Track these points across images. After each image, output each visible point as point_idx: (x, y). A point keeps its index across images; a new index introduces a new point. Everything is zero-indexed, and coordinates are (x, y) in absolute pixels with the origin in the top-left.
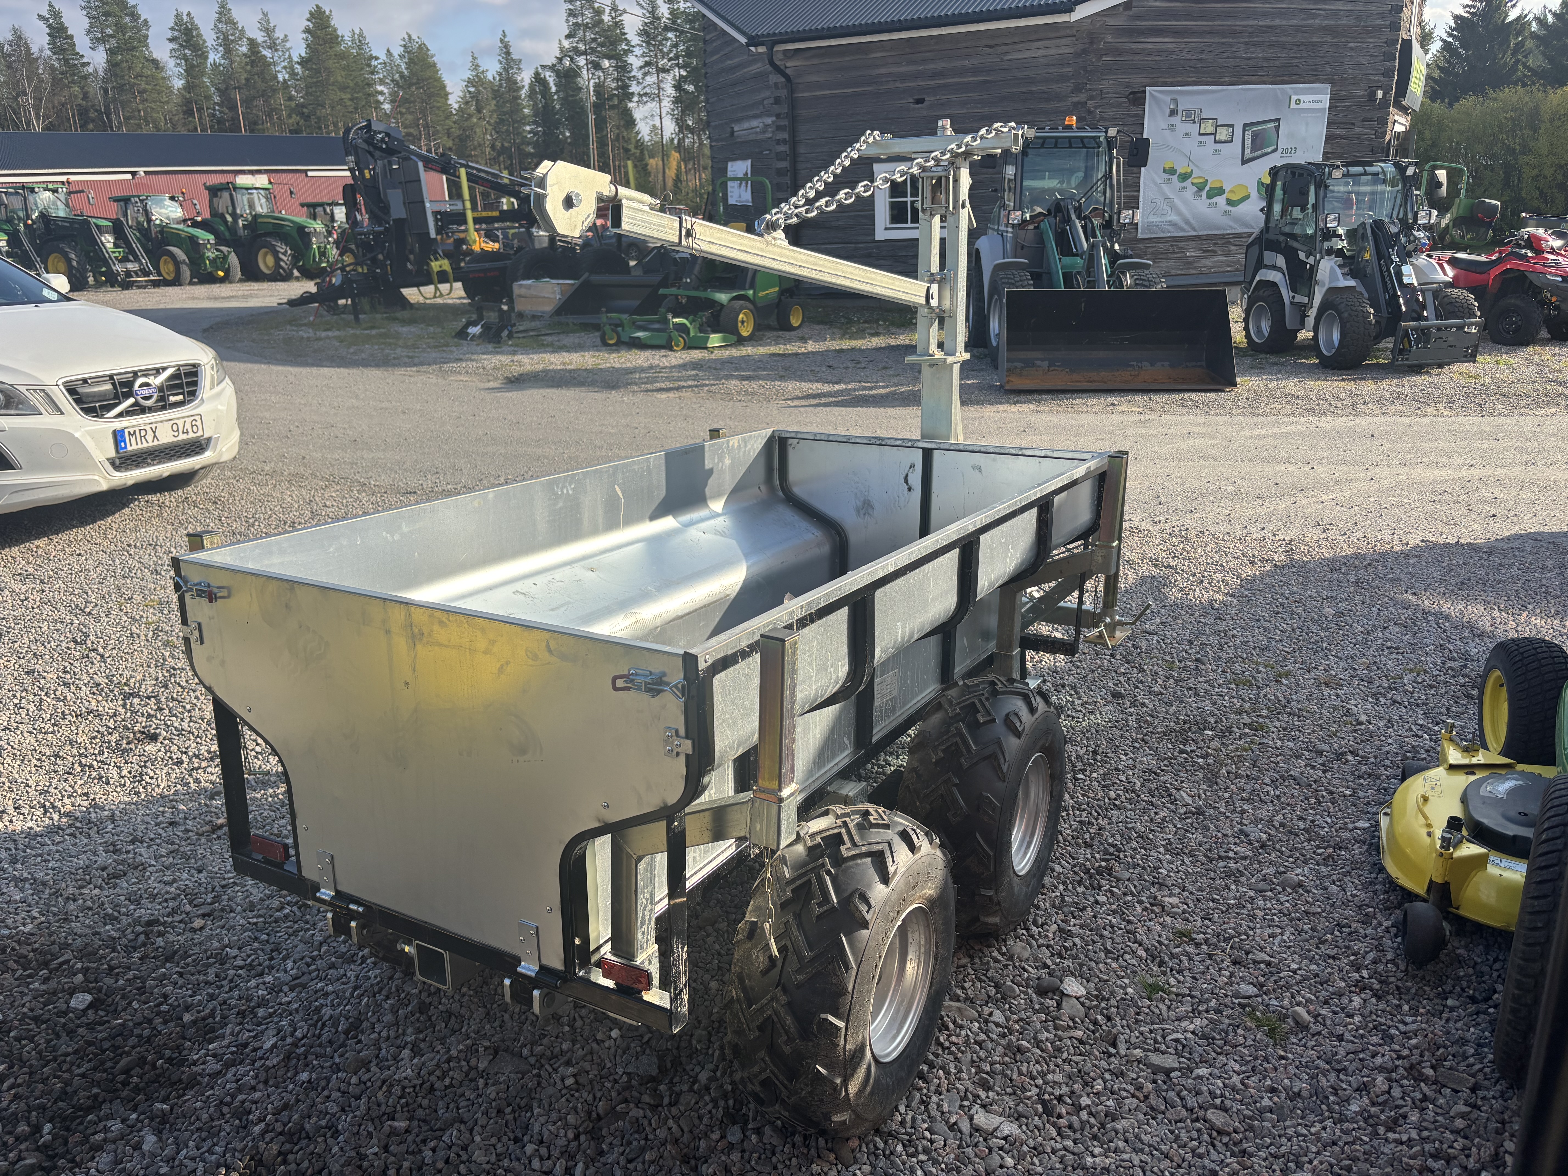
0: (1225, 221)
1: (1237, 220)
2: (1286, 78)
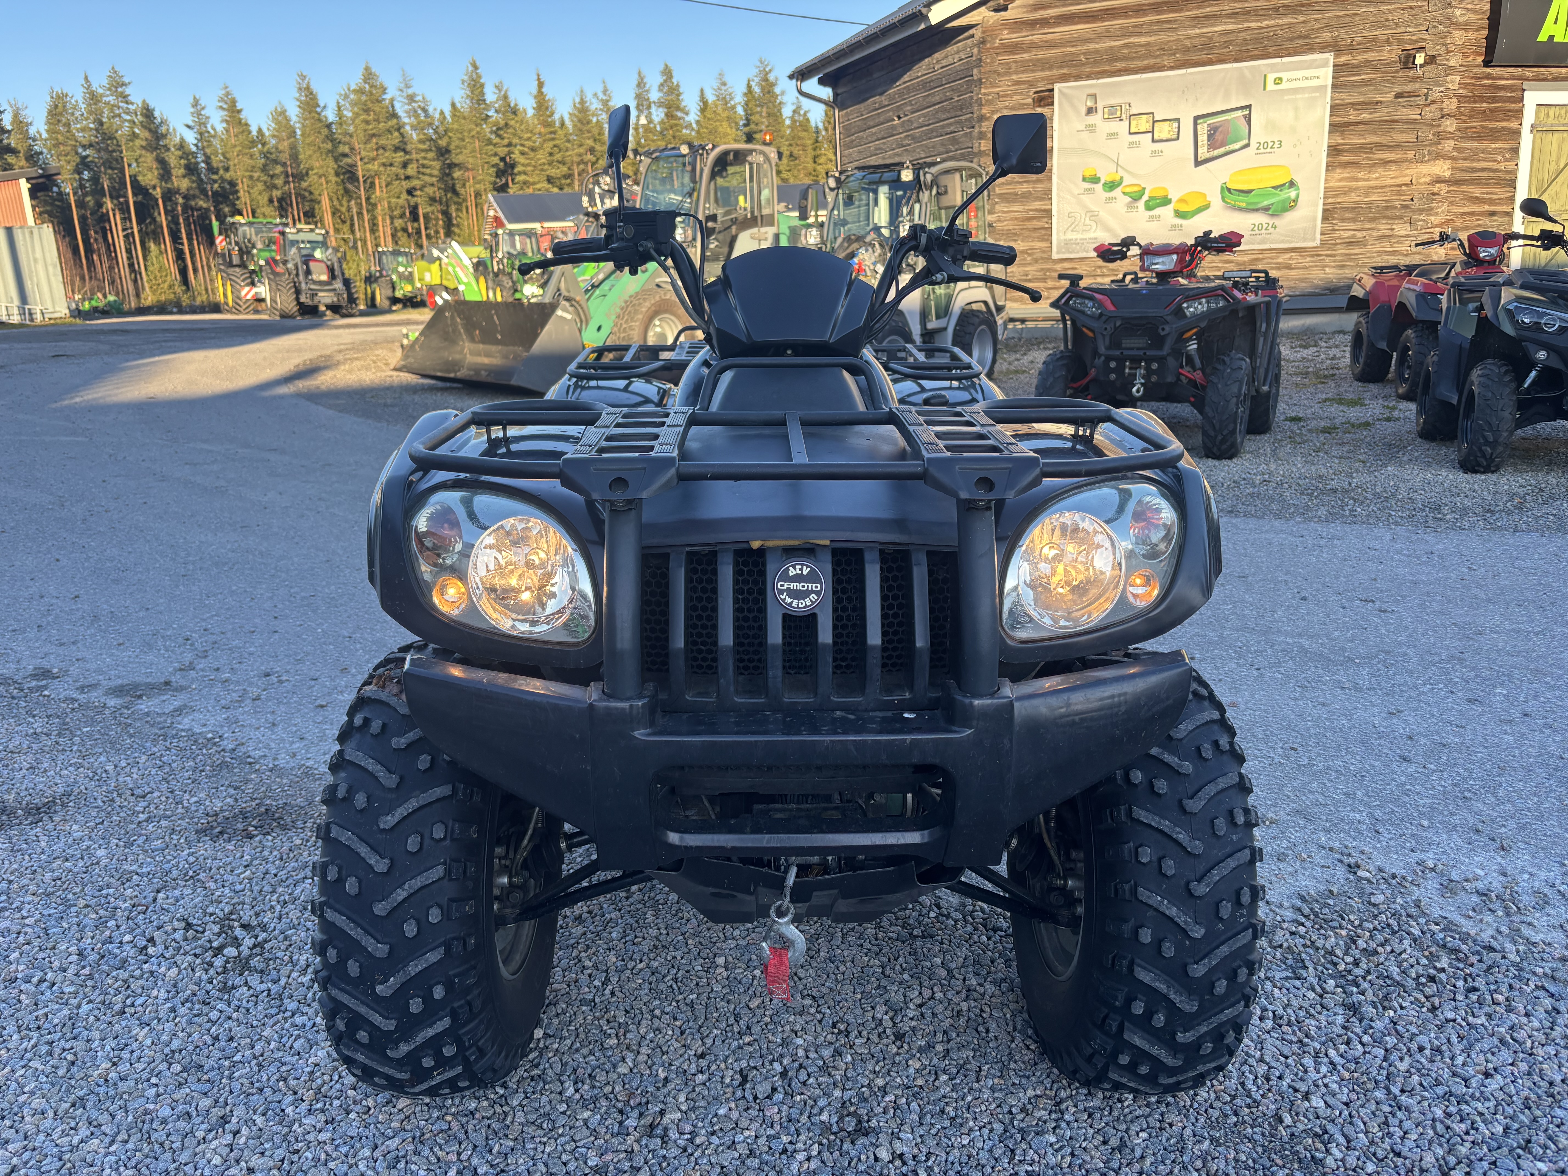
0: (1175, 233)
2: (1258, 53)
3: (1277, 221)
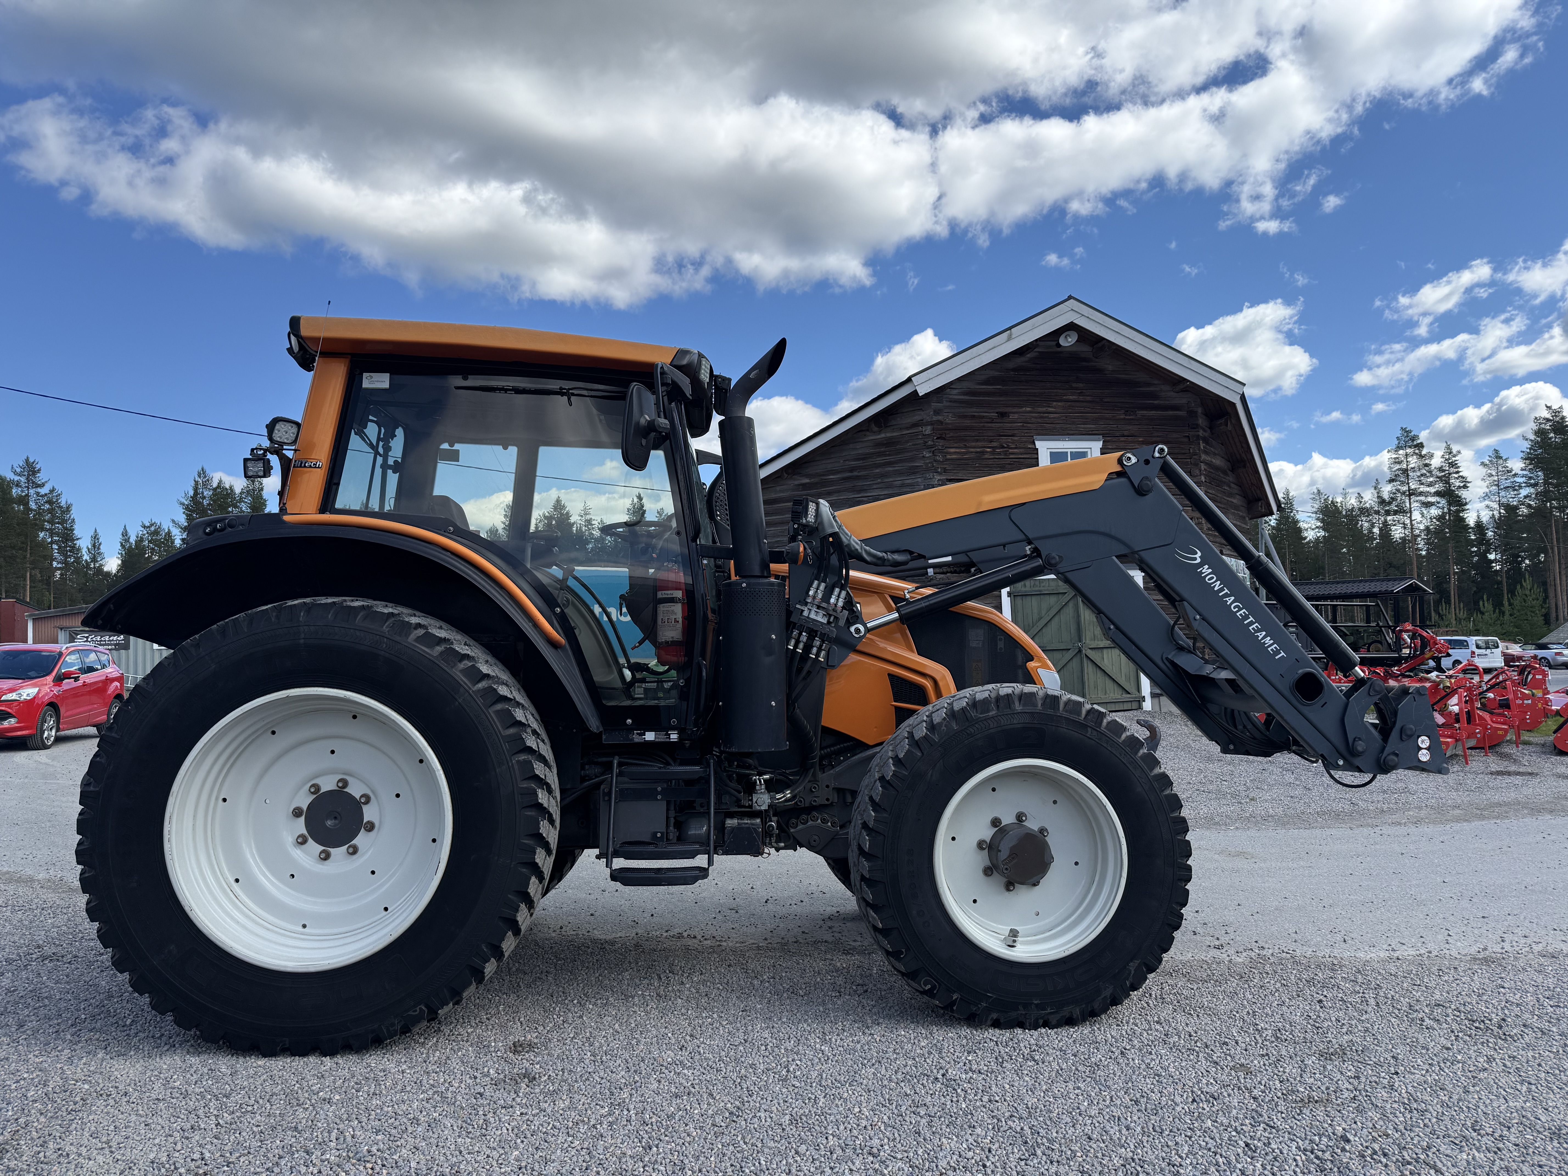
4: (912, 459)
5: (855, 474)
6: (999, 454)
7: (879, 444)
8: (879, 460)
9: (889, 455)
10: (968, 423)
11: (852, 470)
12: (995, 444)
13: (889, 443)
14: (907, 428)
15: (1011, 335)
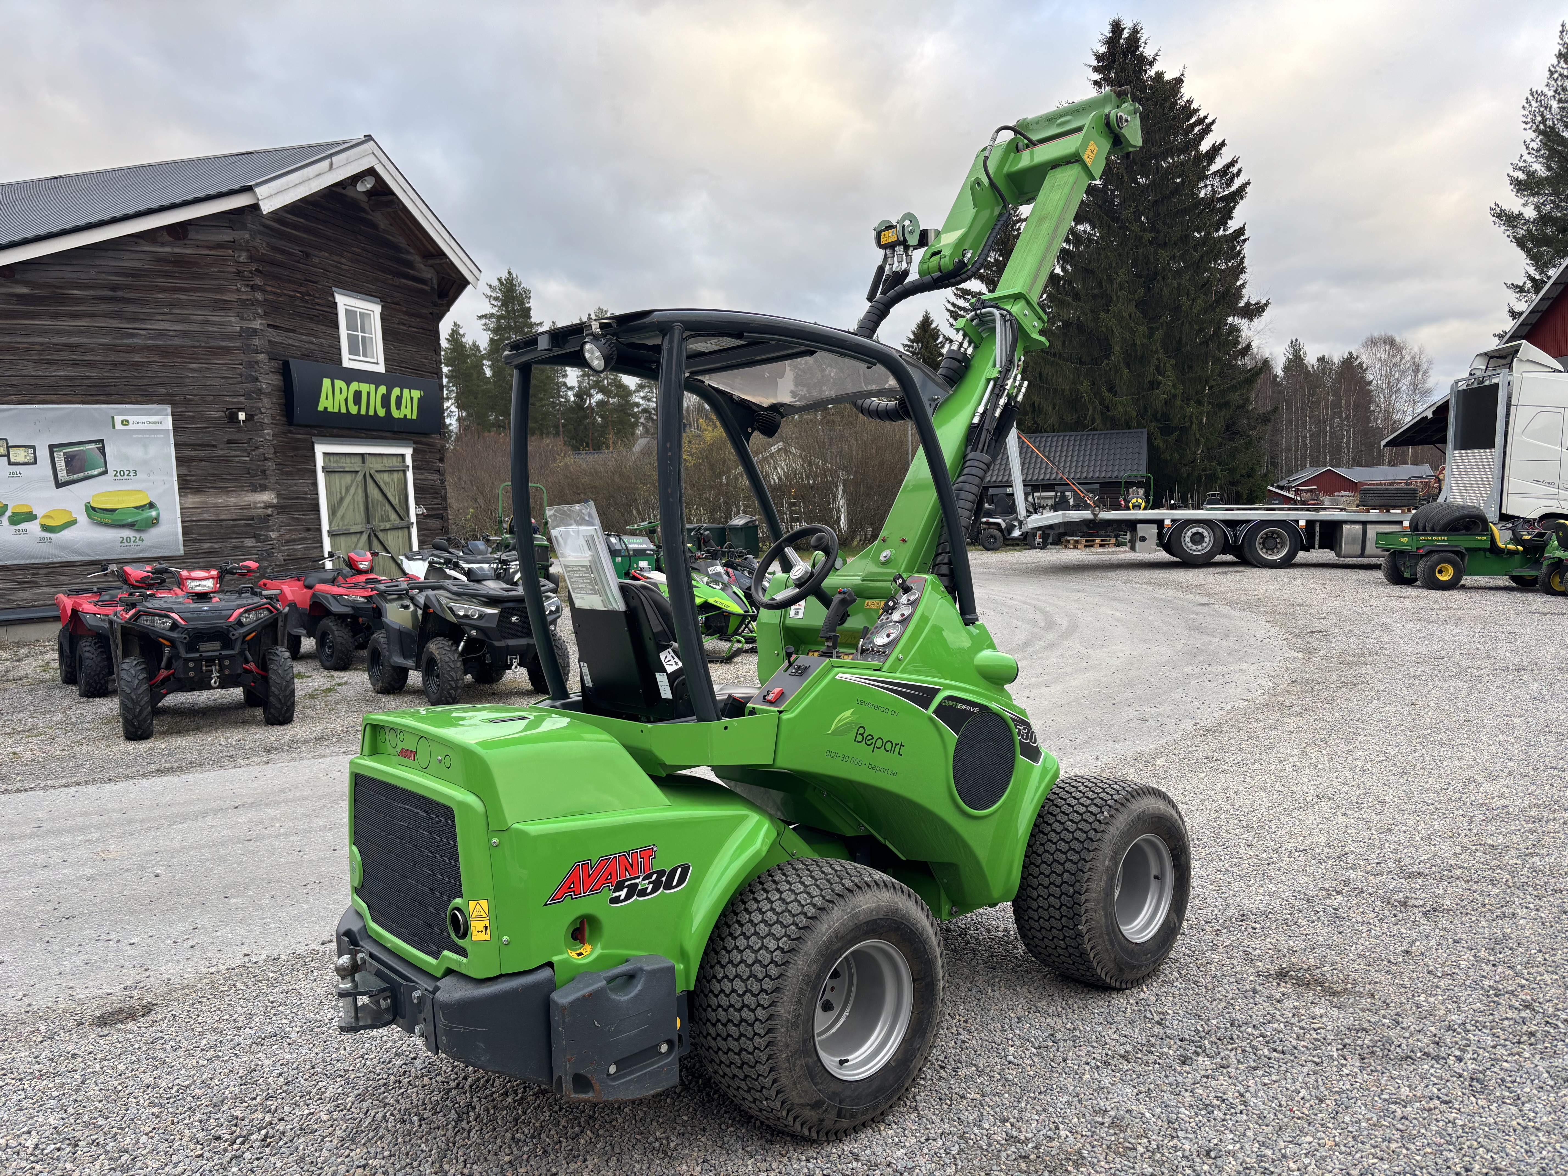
0: (45, 549)
1: (62, 547)
2: (102, 398)
3: (144, 536)
4: (220, 290)
5: (120, 294)
6: (307, 302)
7: (161, 259)
8: (160, 281)
9: (178, 278)
10: (279, 257)
11: (114, 288)
12: (303, 289)
13: (179, 262)
14: (210, 248)
15: (331, 165)
